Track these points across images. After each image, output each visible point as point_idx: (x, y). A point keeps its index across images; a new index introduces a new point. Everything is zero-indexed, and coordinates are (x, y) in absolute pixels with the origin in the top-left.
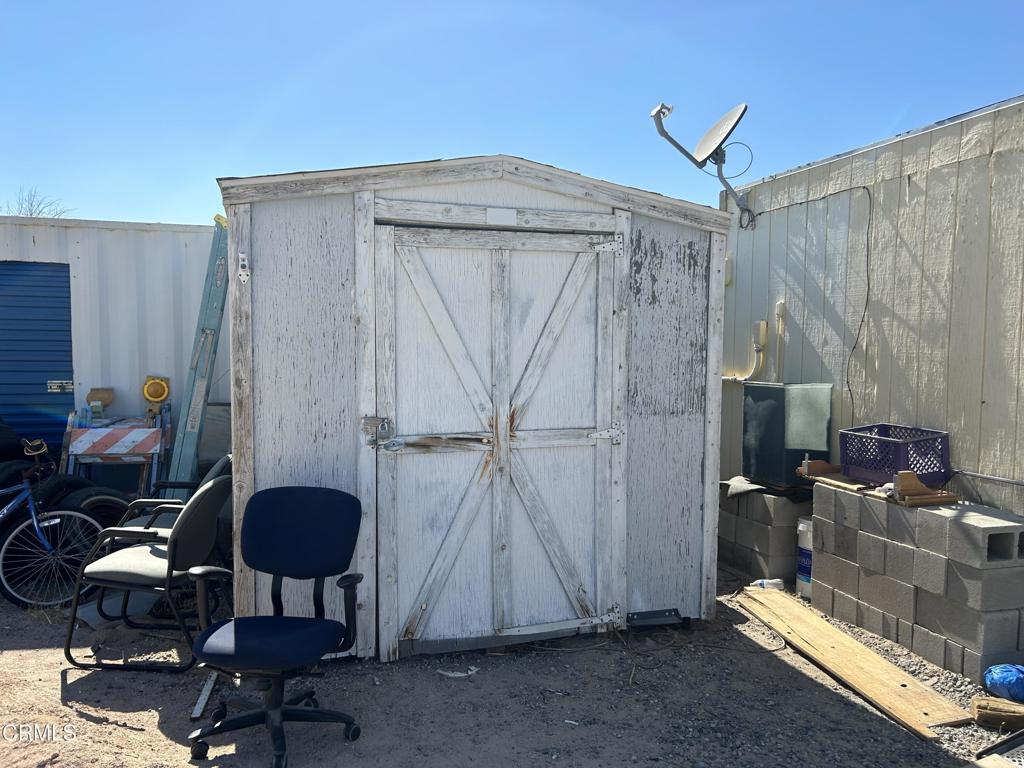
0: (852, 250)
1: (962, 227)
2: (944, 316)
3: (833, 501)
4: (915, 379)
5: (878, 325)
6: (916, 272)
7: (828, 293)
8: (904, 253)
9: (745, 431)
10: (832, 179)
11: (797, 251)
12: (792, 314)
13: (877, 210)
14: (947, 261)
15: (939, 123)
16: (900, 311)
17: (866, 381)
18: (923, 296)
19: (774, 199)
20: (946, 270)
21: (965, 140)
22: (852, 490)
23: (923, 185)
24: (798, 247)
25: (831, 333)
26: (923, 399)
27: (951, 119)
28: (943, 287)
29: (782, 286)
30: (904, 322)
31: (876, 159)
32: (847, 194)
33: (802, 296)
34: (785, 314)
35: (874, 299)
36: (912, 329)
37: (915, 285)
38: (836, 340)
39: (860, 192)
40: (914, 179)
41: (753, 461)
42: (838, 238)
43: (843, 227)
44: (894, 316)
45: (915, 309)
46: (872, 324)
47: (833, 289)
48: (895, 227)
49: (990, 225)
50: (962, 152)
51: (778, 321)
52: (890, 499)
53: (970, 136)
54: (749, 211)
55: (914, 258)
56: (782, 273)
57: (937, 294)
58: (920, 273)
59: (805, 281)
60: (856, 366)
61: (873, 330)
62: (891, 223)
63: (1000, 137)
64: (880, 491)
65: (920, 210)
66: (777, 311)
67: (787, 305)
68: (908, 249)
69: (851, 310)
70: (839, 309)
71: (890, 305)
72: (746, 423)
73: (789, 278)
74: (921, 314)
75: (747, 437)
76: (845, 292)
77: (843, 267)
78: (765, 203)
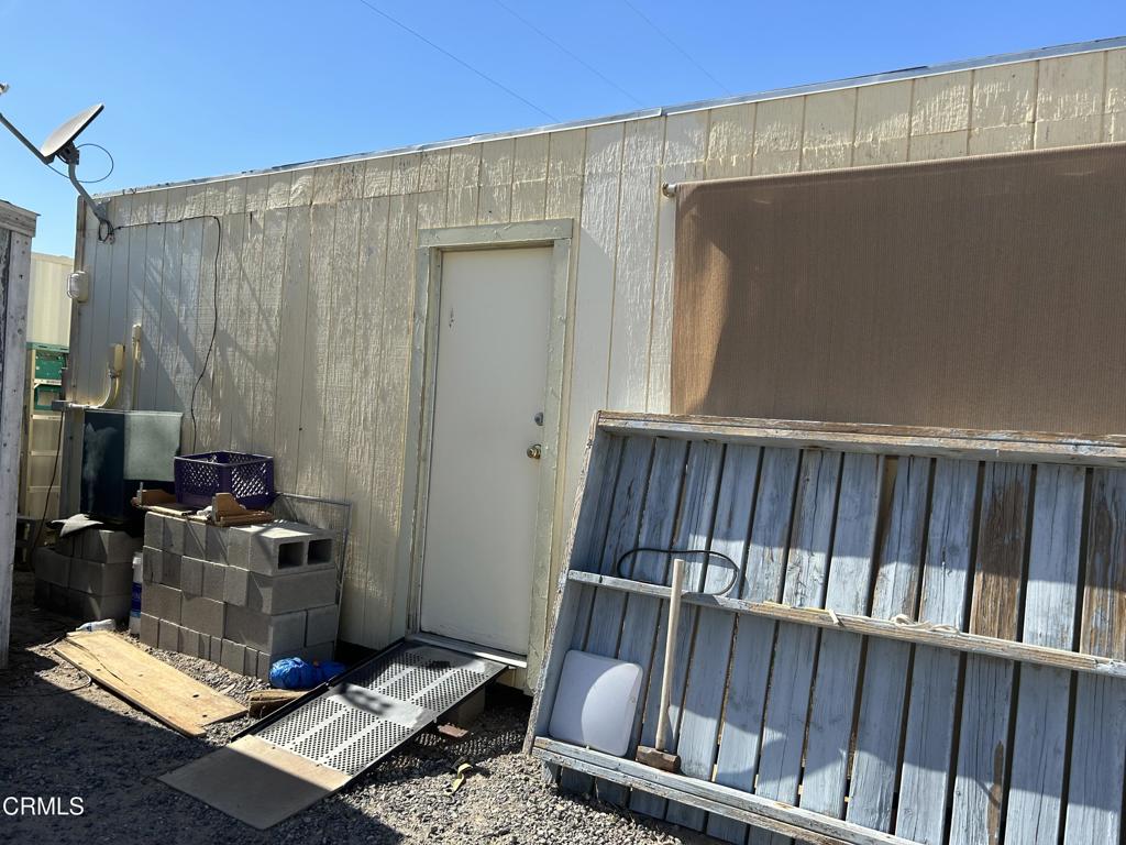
0: (202, 278)
1: (289, 268)
2: (274, 349)
3: (162, 529)
4: (251, 407)
5: (223, 354)
6: (254, 306)
7: (182, 319)
8: (246, 286)
9: (84, 462)
10: (187, 203)
11: (155, 274)
12: (149, 338)
13: (225, 241)
14: (278, 297)
15: (276, 168)
16: (240, 341)
17: (212, 410)
18: (259, 329)
19: (134, 214)
20: (276, 307)
21: (293, 189)
22: (178, 516)
23: (262, 224)
24: (155, 269)
25: (182, 359)
26: (257, 426)
27: (285, 167)
28: (274, 320)
29: (140, 309)
30: (244, 353)
31: (226, 191)
32: (200, 221)
33: (158, 320)
34: (141, 338)
35: (221, 328)
36: (249, 359)
37: (254, 317)
38: (187, 368)
39: (212, 221)
40: (255, 216)
41: (91, 495)
42: (193, 263)
43: (197, 253)
44: (236, 347)
45: (253, 341)
46: (218, 353)
47: (186, 317)
48: (239, 260)
49: (309, 269)
50: (292, 199)
51: (135, 346)
52: (209, 522)
53: (296, 186)
54: (108, 223)
55: (253, 290)
56: (140, 295)
57: (270, 328)
58: (256, 307)
59: (161, 304)
60: (203, 394)
61: (219, 359)
62: (237, 254)
63: (318, 192)
64: (200, 515)
65: (258, 246)
66: (133, 334)
67: (144, 329)
68: (248, 282)
69: (201, 338)
70: (191, 337)
71: (233, 336)
72: (85, 453)
73: (146, 301)
74: (257, 346)
75: (87, 468)
76: (196, 320)
77: (195, 293)
78: (125, 218)
